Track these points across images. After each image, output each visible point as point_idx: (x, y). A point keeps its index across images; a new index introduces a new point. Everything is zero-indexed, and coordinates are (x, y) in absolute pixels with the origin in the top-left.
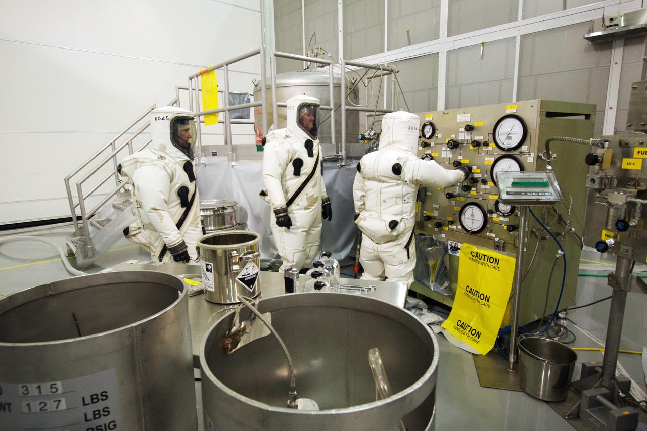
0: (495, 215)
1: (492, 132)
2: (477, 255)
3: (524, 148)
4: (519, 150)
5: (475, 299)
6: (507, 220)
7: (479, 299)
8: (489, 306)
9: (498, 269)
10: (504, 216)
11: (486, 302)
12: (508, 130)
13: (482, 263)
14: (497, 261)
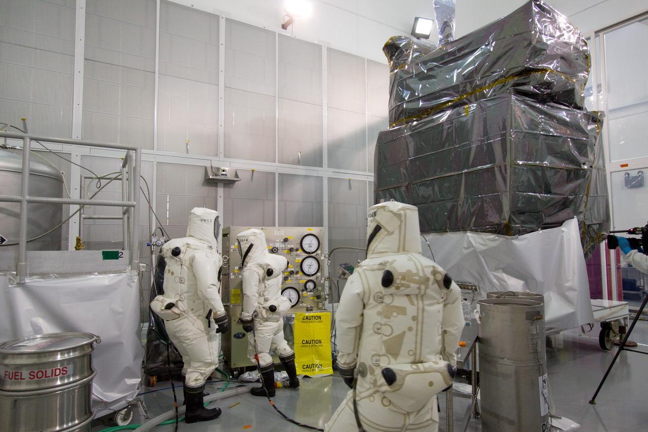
0: (305, 292)
1: (300, 243)
2: (307, 318)
3: (319, 252)
4: (316, 253)
5: (312, 346)
6: (312, 293)
7: (316, 344)
8: (322, 345)
9: (321, 322)
10: (311, 291)
11: (320, 344)
12: (309, 242)
13: (312, 322)
14: (320, 317)
